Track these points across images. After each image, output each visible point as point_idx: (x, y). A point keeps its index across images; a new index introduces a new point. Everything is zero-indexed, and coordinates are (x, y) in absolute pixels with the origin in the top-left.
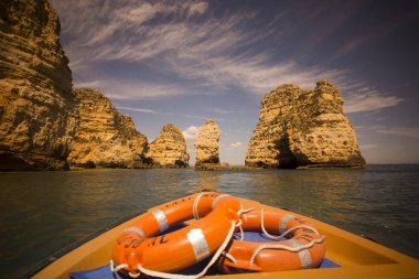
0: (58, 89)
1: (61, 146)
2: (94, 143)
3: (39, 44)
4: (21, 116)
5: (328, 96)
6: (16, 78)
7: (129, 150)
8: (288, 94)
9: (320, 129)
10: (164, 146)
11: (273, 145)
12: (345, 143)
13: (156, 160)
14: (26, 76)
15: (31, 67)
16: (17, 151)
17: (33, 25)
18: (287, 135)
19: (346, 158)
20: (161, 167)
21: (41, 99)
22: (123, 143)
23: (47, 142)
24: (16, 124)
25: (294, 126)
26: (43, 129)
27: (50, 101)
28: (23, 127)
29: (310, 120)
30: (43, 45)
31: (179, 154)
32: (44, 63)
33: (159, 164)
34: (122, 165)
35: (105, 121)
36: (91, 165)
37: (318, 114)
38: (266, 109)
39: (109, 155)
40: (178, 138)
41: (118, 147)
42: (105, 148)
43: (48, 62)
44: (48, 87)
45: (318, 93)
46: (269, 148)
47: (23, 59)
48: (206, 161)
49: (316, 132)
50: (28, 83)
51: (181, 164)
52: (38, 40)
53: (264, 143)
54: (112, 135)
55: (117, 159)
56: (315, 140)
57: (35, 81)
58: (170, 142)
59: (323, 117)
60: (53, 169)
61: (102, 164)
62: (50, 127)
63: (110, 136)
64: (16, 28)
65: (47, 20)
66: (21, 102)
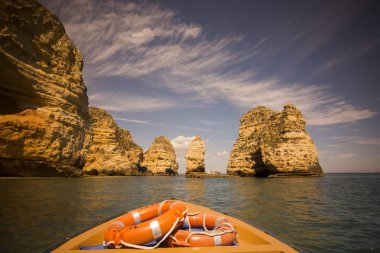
0: (80, 112)
1: (80, 157)
2: (98, 154)
3: (69, 79)
4: (56, 135)
5: (292, 118)
6: (52, 106)
7: (127, 160)
8: (262, 114)
9: (285, 144)
10: (156, 155)
11: (250, 157)
12: (305, 156)
13: (149, 168)
14: (59, 105)
15: (63, 98)
16: (51, 162)
17: (66, 66)
18: (260, 149)
19: (306, 168)
20: (153, 174)
21: (69, 121)
22: (123, 154)
23: (71, 154)
24: (52, 142)
25: (265, 142)
26: (69, 144)
27: (74, 123)
28: (57, 143)
29: (278, 137)
30: (71, 80)
31: (170, 164)
32: (72, 94)
33: (151, 172)
34: (121, 173)
35: (108, 135)
36: (95, 172)
37: (284, 132)
38: (244, 126)
39: (110, 164)
40: (169, 148)
41: (118, 157)
42: (107, 158)
43: (75, 92)
44: (73, 112)
45: (285, 115)
46: (247, 159)
47: (58, 92)
48: (195, 171)
49: (283, 147)
50: (61, 109)
51: (171, 172)
52: (69, 76)
53: (242, 155)
54: (114, 147)
55: (117, 168)
56: (282, 154)
57: (65, 107)
58: (161, 153)
59: (288, 135)
60: (75, 176)
61: (104, 172)
62: (73, 142)
63: (112, 147)
64: (55, 69)
65: (74, 60)
66: (56, 124)
